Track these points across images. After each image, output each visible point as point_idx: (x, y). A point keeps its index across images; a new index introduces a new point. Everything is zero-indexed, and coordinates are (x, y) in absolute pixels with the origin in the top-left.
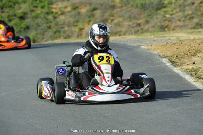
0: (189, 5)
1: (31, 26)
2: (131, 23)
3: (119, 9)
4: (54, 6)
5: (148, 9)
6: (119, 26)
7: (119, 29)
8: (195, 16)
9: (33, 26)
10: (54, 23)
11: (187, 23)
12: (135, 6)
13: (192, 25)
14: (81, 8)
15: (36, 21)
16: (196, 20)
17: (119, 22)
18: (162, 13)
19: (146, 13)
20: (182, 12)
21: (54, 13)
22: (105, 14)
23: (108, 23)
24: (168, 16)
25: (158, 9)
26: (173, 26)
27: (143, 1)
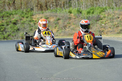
0: (116, 18)
1: (20, 29)
3: (73, 20)
4: (34, 17)
5: (91, 20)
6: (74, 30)
8: (120, 26)
9: (21, 28)
10: (34, 27)
11: (115, 29)
12: (83, 18)
14: (50, 19)
15: (23, 25)
16: (120, 28)
17: (73, 27)
20: (112, 22)
21: (34, 21)
22: (65, 22)
23: (67, 28)
24: (103, 25)
25: (97, 20)
26: (106, 31)
27: (88, 16)
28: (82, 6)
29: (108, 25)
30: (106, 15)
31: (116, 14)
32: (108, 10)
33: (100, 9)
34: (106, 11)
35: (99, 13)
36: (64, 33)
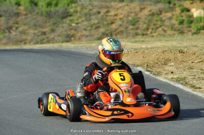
0: (95, 14)
2: (36, 31)
3: (23, 17)
5: (53, 17)
6: (25, 33)
7: (24, 37)
8: (101, 26)
11: (93, 32)
12: (40, 14)
13: (98, 35)
16: (102, 30)
17: (24, 30)
18: (68, 22)
19: (51, 22)
20: (88, 21)
22: (9, 21)
23: (13, 30)
24: (74, 25)
25: (64, 18)
26: (79, 35)
27: (48, 9)
29: (82, 24)
30: (79, 9)
31: (96, 6)
32: (82, 0)
34: (78, 1)
35: (66, 6)
36: (9, 39)
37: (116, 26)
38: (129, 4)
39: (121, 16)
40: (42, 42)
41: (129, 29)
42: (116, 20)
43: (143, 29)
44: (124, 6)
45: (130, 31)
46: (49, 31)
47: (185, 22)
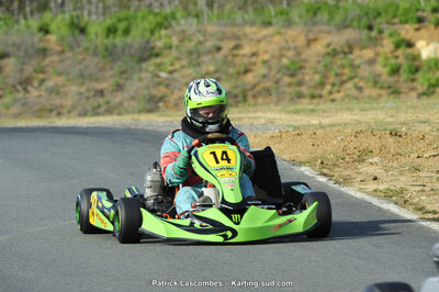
0: (209, 52)
2: (83, 89)
3: (56, 58)
5: (120, 59)
6: (58, 93)
7: (57, 101)
8: (223, 77)
12: (91, 52)
17: (56, 85)
18: (151, 69)
19: (116, 68)
20: (194, 66)
22: (26, 67)
23: (33, 86)
24: (163, 75)
25: (142, 59)
26: (175, 96)
27: (109, 42)
28: (87, 7)
29: (181, 74)
30: (175, 41)
31: (211, 36)
32: (183, 22)
33: (151, 17)
34: (173, 23)
35: (148, 34)
36: (24, 105)
37: (255, 77)
38: (283, 31)
39: (266, 57)
40: (96, 112)
41: (281, 83)
42: (254, 64)
43: (312, 84)
44: (271, 36)
45: (286, 89)
46: (111, 89)
47: (402, 71)
